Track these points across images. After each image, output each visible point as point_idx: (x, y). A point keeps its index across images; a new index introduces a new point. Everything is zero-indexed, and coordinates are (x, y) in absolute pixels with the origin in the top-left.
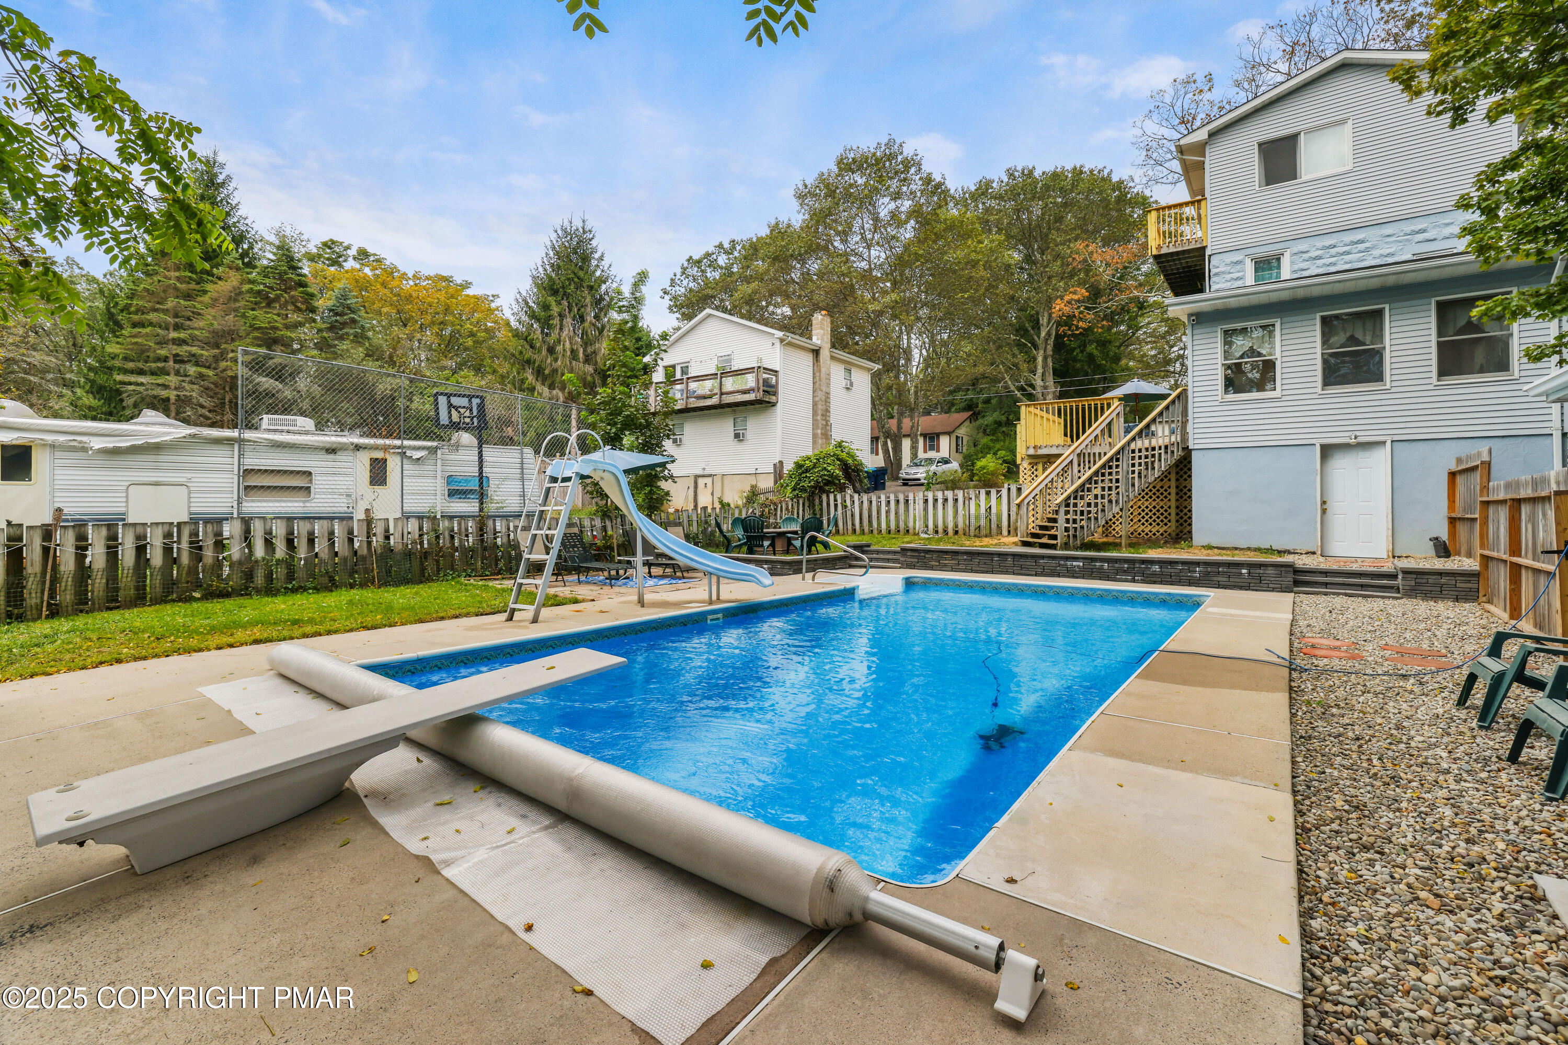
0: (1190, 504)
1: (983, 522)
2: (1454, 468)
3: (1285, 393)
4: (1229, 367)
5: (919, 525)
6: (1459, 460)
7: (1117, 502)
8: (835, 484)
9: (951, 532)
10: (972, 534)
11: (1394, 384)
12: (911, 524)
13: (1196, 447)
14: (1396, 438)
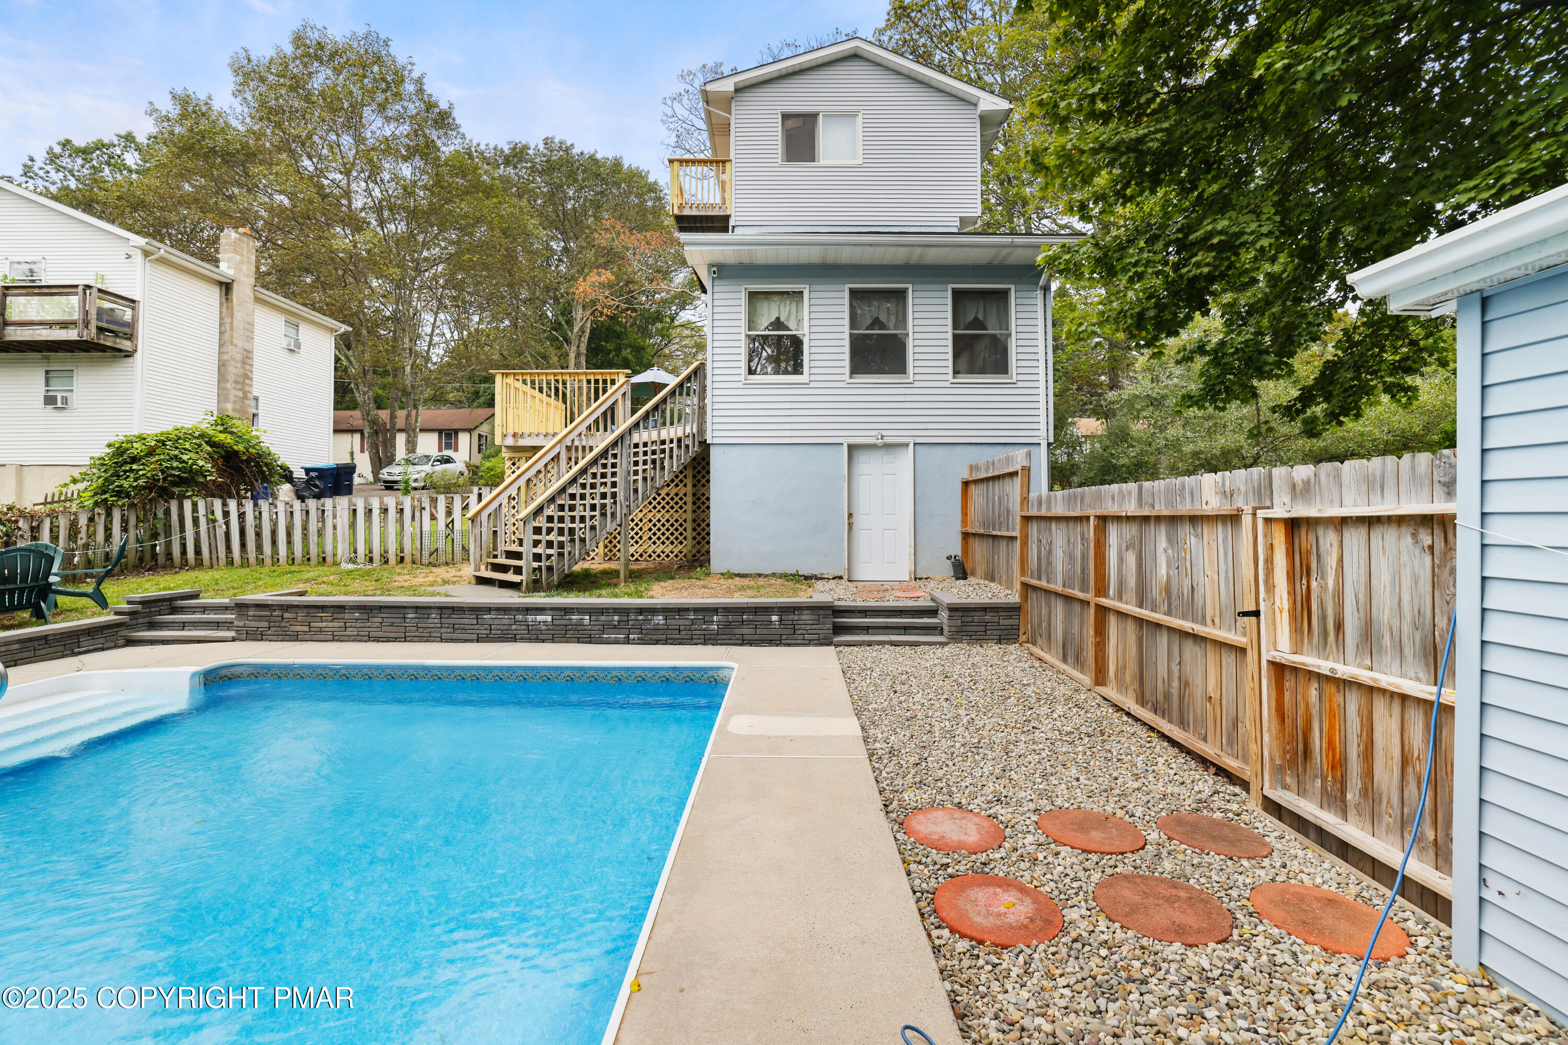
0: (708, 516)
1: (441, 545)
2: (966, 476)
3: (813, 378)
4: (753, 339)
5: (342, 550)
6: (972, 468)
7: (613, 515)
8: (198, 484)
9: (392, 559)
10: (425, 560)
11: (917, 377)
12: (329, 549)
13: (716, 441)
14: (919, 440)
